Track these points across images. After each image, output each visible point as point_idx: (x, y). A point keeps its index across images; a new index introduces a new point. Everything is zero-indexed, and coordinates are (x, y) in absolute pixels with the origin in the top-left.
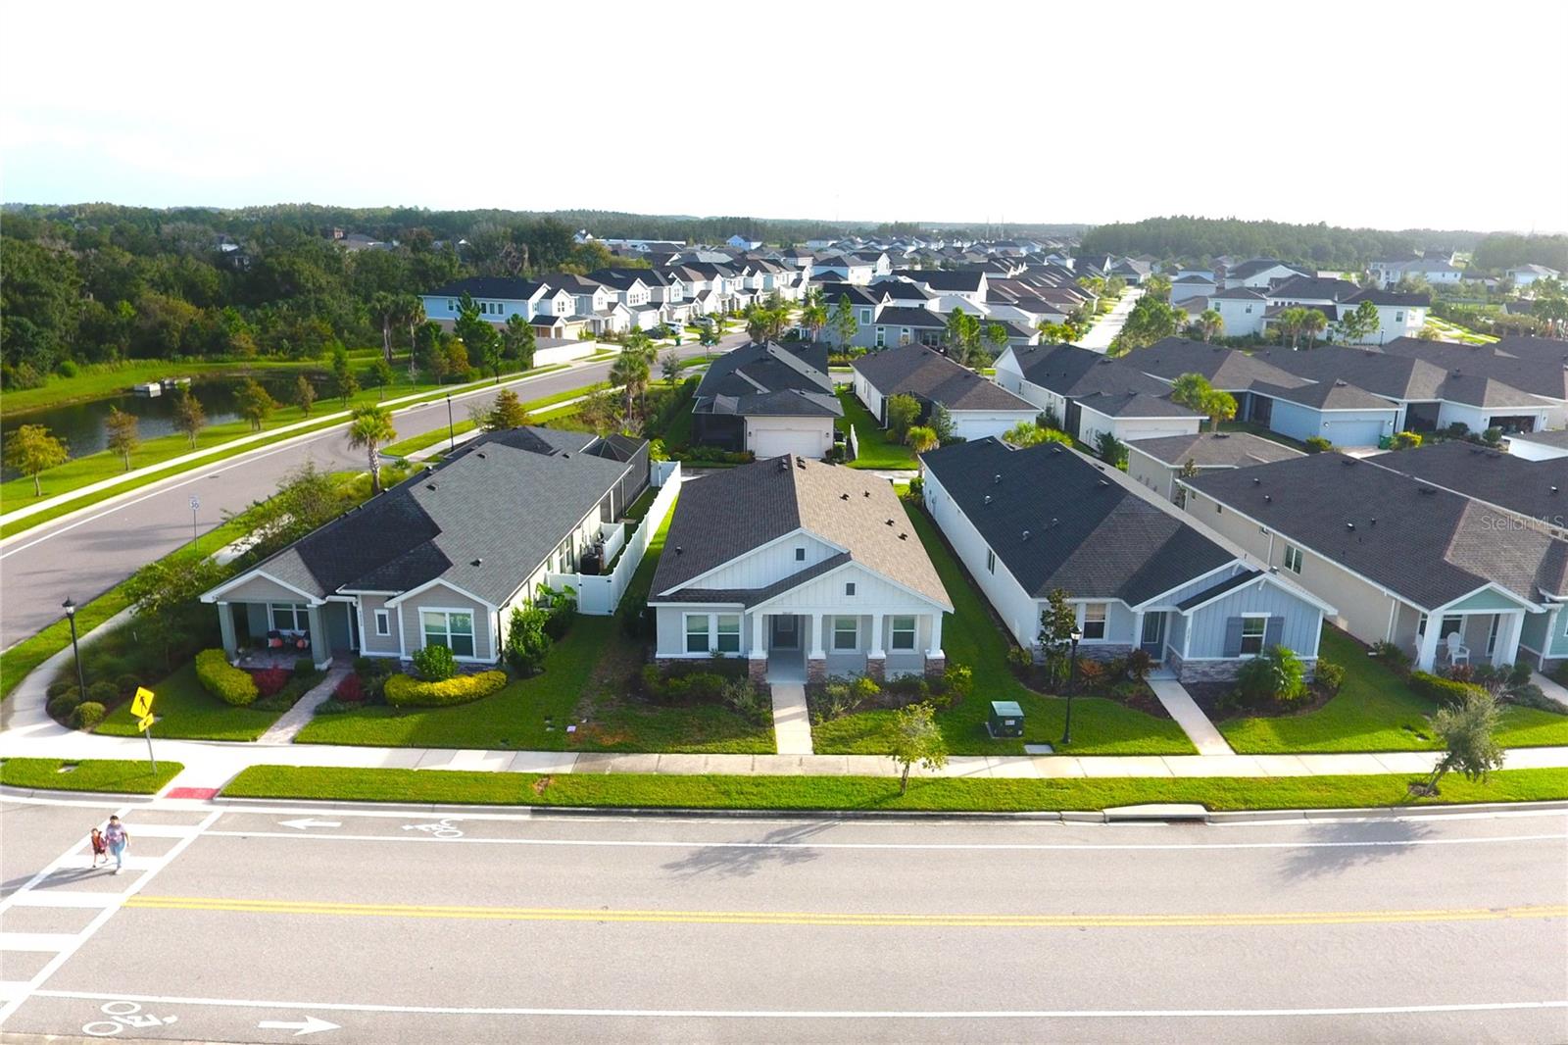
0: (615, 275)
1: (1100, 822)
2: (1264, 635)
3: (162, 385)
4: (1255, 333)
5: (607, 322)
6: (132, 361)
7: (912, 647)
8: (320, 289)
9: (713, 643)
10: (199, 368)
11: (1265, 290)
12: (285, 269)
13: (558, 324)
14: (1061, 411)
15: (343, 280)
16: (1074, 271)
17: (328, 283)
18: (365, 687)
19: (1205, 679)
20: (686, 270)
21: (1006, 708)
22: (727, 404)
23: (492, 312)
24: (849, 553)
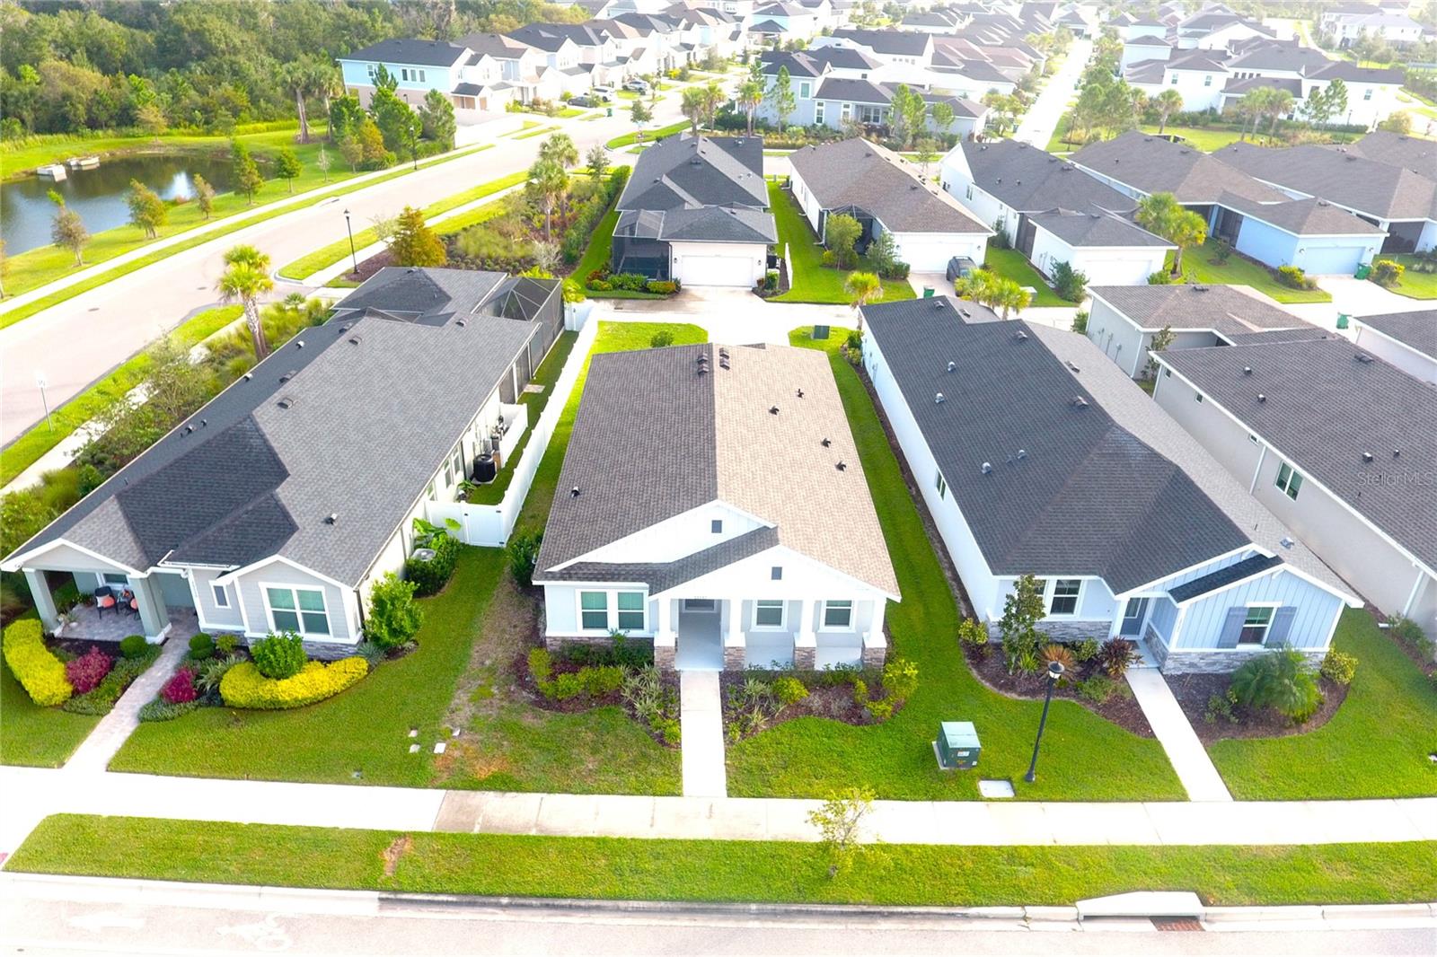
0: (544, 34)
1: (1072, 921)
2: (1269, 626)
3: (68, 166)
4: (1212, 108)
5: (535, 88)
6: (36, 136)
7: (847, 624)
8: (235, 51)
9: (613, 622)
10: (108, 145)
11: (1223, 56)
12: (195, 28)
13: (482, 94)
14: (1012, 227)
15: (260, 37)
16: (1021, 21)
17: (242, 41)
18: (202, 678)
19: (1191, 671)
20: (621, 26)
21: (961, 734)
22: (652, 223)
23: (414, 79)
24: (776, 528)
